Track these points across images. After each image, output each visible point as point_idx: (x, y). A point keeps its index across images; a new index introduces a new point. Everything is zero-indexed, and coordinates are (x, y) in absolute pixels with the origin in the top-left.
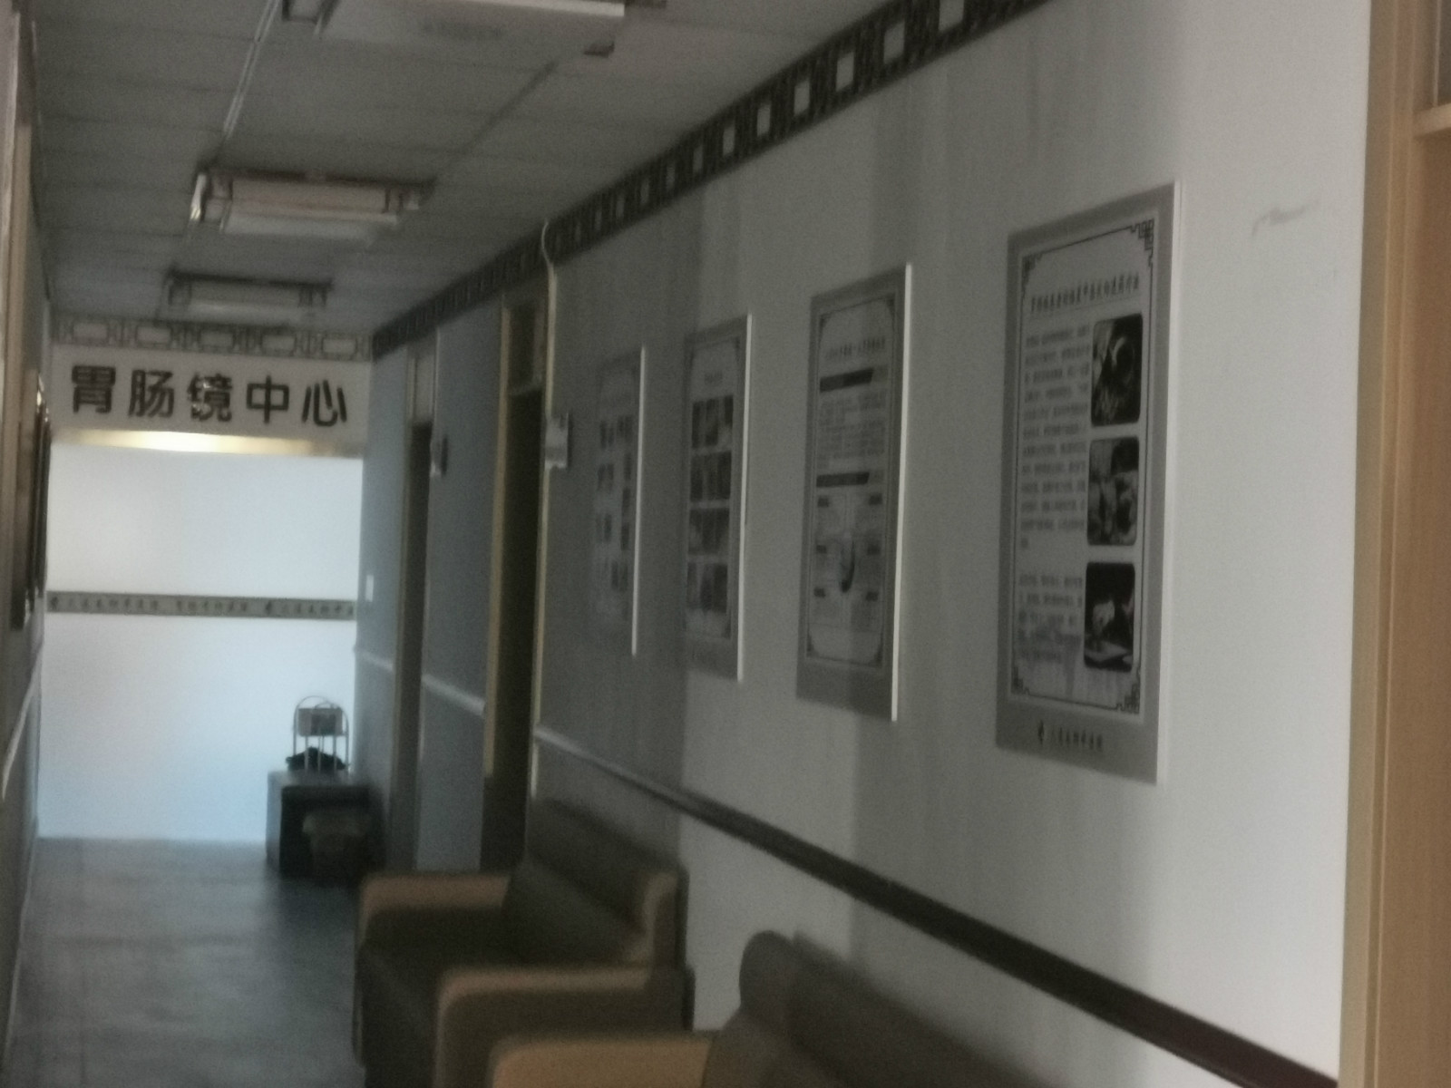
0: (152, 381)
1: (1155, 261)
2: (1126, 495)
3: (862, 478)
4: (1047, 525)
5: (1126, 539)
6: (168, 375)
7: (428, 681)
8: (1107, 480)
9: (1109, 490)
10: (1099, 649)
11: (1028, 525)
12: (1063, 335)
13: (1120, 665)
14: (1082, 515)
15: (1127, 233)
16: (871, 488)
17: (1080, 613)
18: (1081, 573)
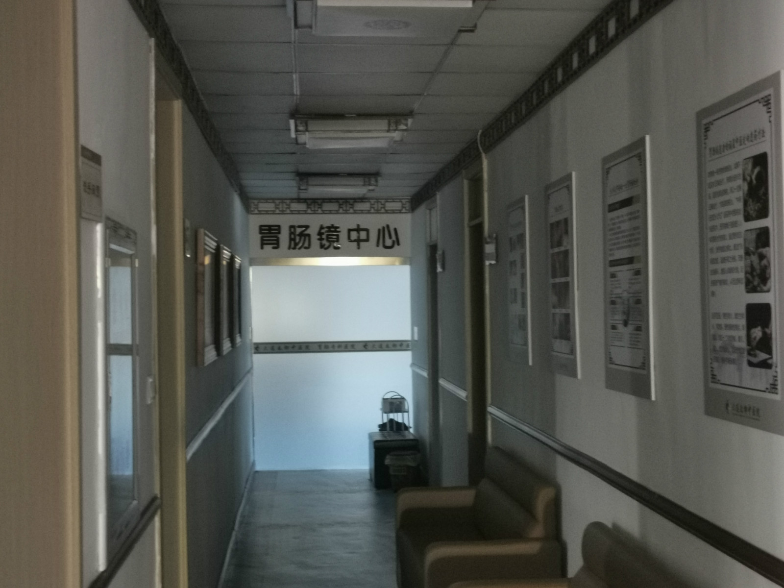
0: (299, 230)
1: (772, 119)
2: (764, 262)
3: (630, 260)
4: (723, 282)
5: (765, 288)
6: (307, 227)
7: (442, 382)
8: (754, 254)
9: (755, 259)
10: (755, 356)
11: (714, 283)
12: (727, 169)
13: (766, 365)
14: (742, 275)
15: (757, 103)
16: (636, 266)
17: (743, 333)
18: (743, 310)
